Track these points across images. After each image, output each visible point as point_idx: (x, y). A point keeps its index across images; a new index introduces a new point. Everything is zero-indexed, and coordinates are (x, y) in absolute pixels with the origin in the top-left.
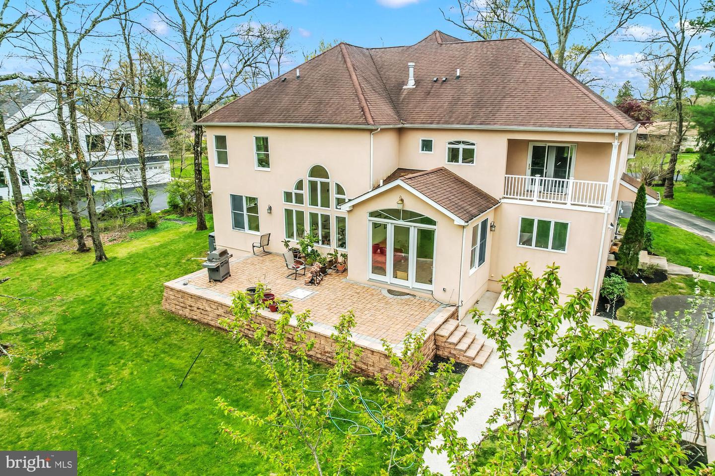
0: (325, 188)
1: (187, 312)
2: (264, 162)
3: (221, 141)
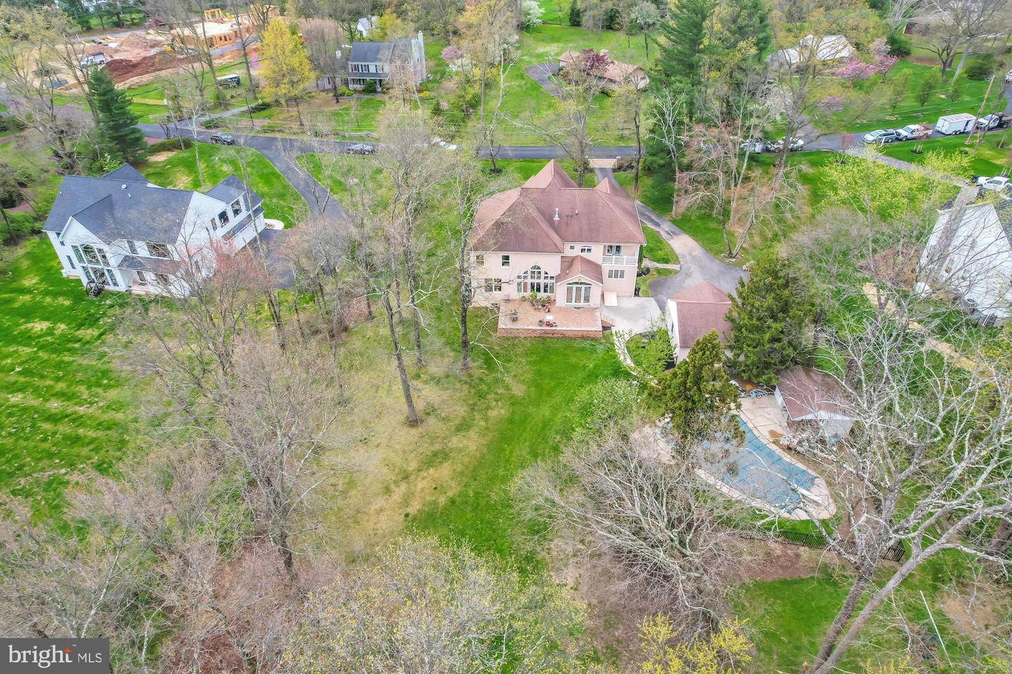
0: (539, 274)
2: (507, 264)
3: (480, 257)
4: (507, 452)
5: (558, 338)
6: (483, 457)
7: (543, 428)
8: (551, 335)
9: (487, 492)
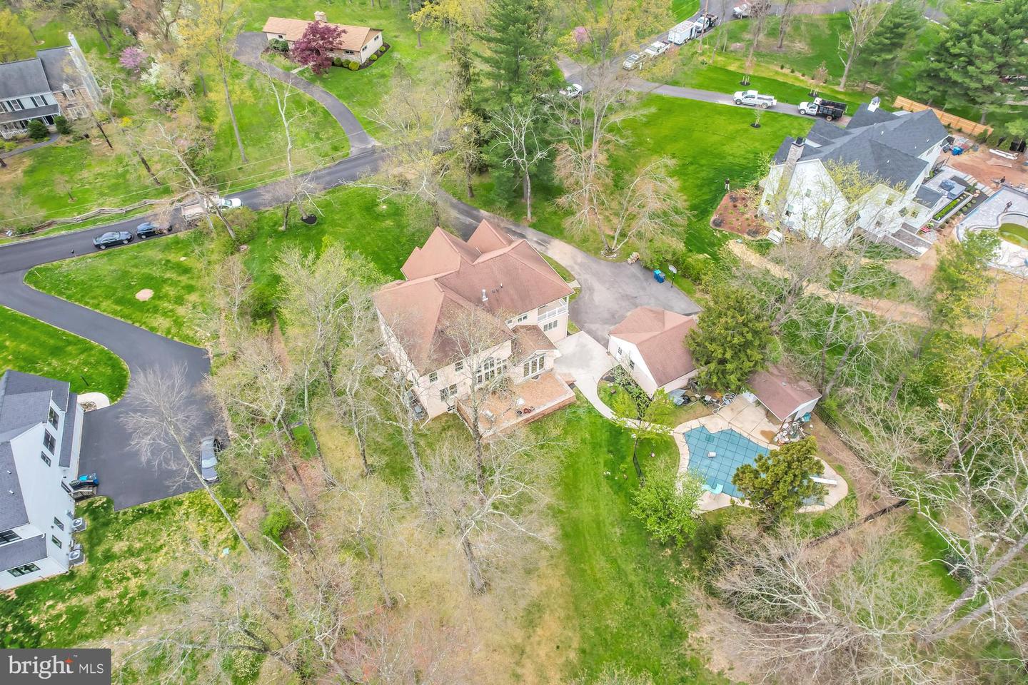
4: (589, 572)
6: (573, 590)
7: (599, 528)
8: (532, 420)
9: (603, 623)
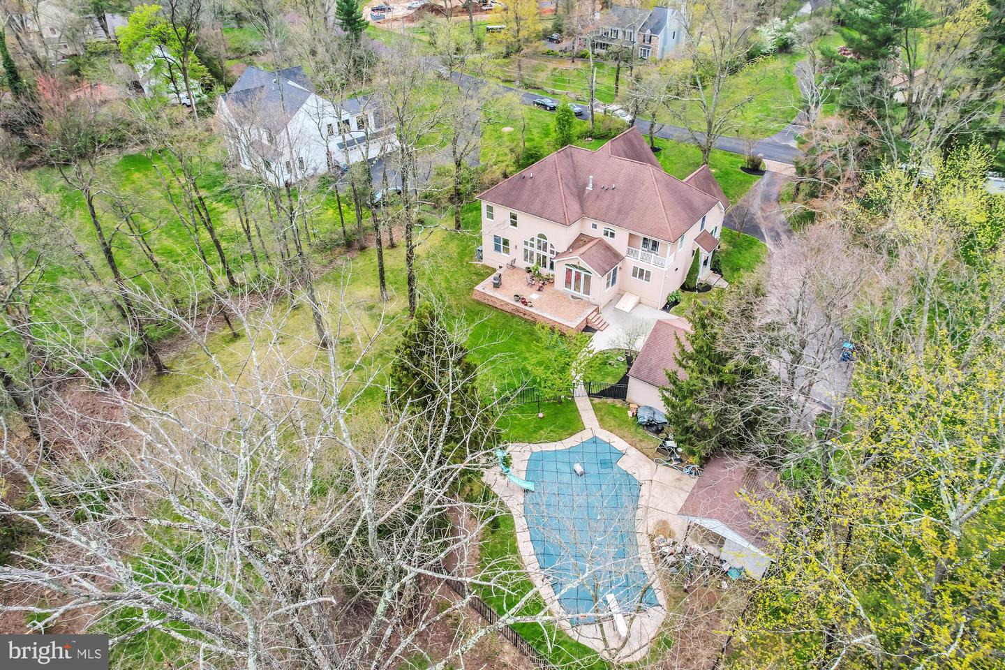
0: (545, 245)
1: (486, 301)
2: (514, 224)
3: (490, 209)
5: (526, 321)
8: (521, 315)
